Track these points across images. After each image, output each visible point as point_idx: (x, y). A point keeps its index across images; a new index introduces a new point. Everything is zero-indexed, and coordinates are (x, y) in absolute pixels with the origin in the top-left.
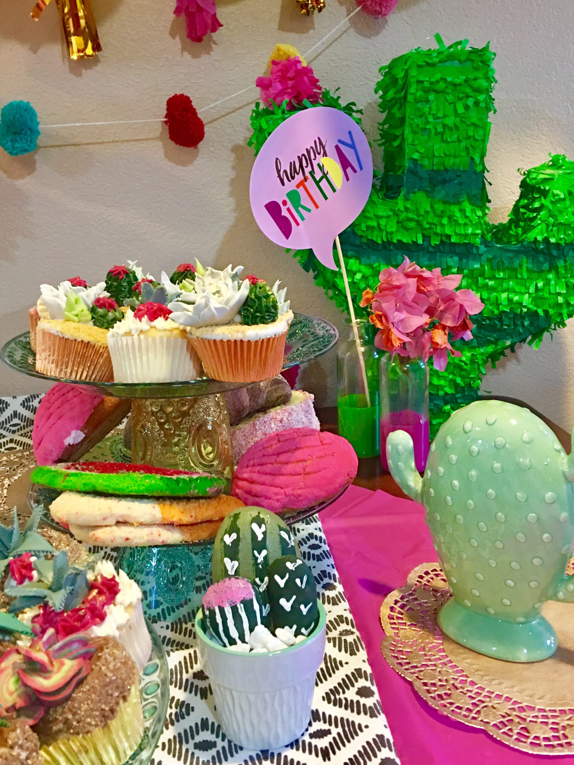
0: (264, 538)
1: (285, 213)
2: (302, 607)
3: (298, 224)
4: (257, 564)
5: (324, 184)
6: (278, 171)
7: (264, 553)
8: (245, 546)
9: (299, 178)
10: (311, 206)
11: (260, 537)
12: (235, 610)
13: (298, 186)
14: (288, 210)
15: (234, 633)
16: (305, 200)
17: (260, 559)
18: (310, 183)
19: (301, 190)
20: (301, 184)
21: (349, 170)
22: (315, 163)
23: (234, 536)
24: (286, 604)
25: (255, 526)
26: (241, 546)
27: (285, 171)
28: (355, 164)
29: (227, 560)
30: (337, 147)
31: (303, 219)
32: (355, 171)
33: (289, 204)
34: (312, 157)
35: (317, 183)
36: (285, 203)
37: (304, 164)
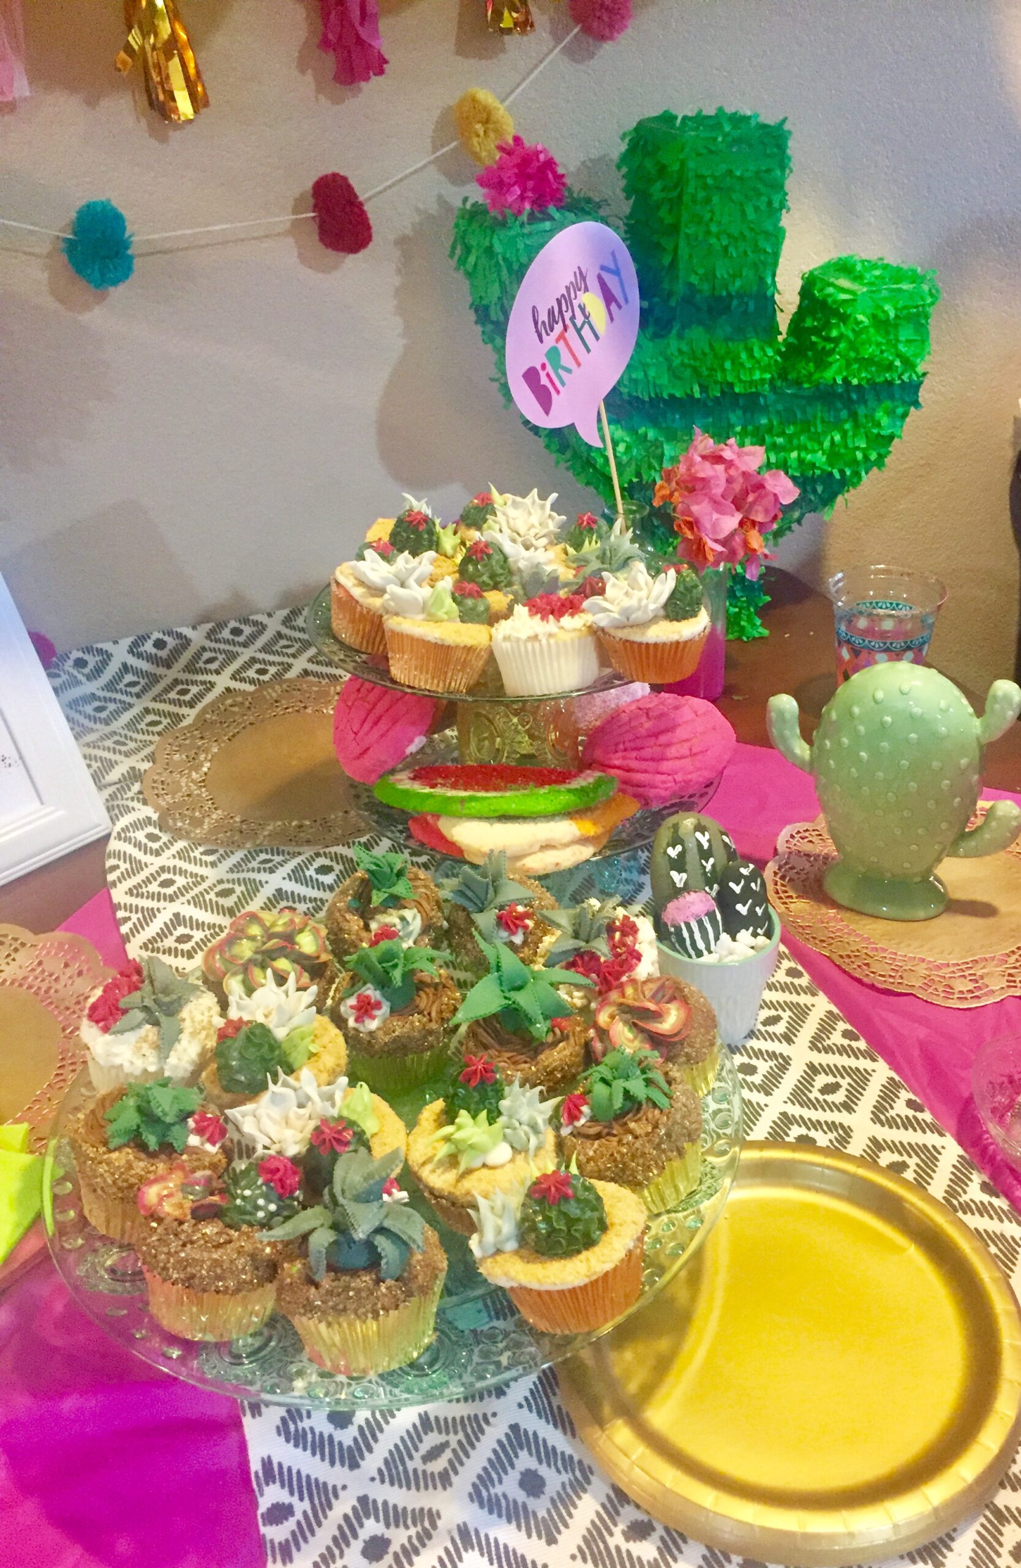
0: (710, 846)
1: (544, 381)
2: (757, 909)
3: (558, 392)
4: (705, 873)
5: (586, 332)
6: (536, 323)
7: (712, 861)
8: (692, 856)
9: (558, 328)
10: (571, 364)
11: (706, 846)
12: (700, 923)
13: (557, 340)
14: (548, 375)
15: (701, 945)
16: (566, 359)
17: (709, 867)
18: (571, 334)
19: (561, 345)
20: (561, 337)
21: (613, 306)
22: (576, 303)
23: (679, 848)
24: (742, 909)
25: (698, 835)
26: (688, 858)
27: (543, 322)
28: (621, 300)
29: (673, 874)
30: (600, 277)
31: (563, 384)
32: (620, 307)
33: (549, 368)
34: (573, 296)
35: (578, 331)
36: (544, 366)
37: (564, 308)
